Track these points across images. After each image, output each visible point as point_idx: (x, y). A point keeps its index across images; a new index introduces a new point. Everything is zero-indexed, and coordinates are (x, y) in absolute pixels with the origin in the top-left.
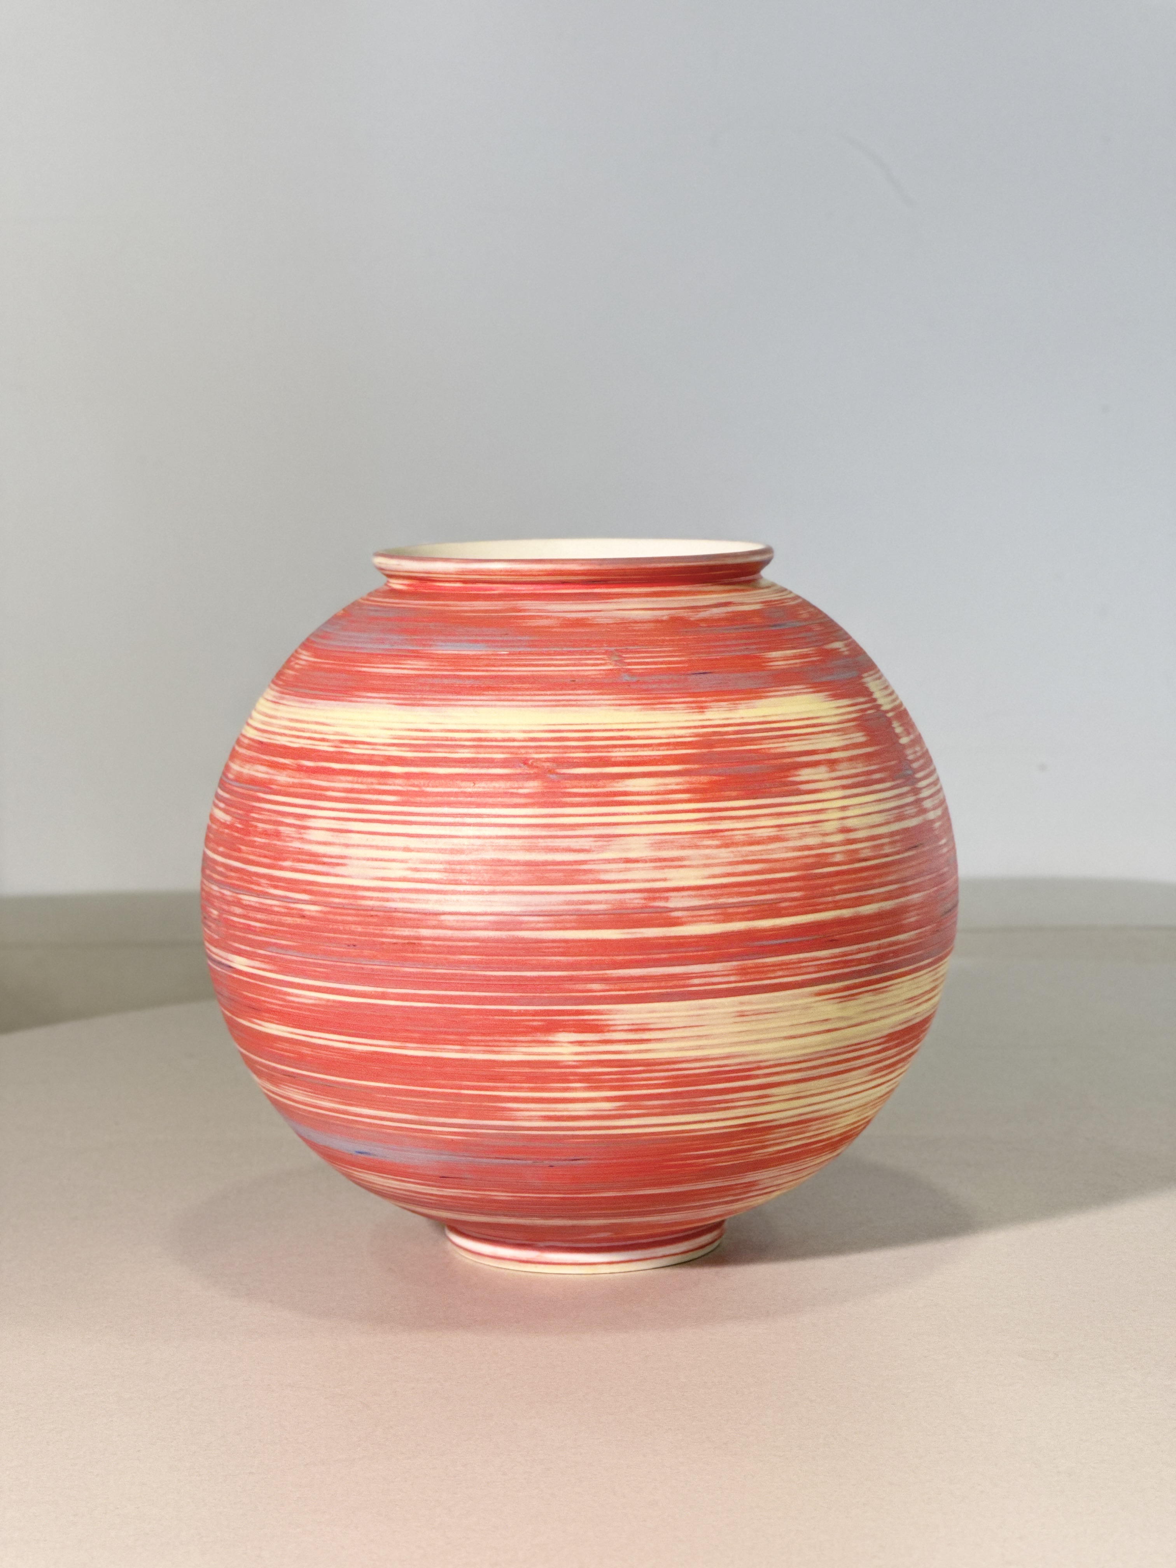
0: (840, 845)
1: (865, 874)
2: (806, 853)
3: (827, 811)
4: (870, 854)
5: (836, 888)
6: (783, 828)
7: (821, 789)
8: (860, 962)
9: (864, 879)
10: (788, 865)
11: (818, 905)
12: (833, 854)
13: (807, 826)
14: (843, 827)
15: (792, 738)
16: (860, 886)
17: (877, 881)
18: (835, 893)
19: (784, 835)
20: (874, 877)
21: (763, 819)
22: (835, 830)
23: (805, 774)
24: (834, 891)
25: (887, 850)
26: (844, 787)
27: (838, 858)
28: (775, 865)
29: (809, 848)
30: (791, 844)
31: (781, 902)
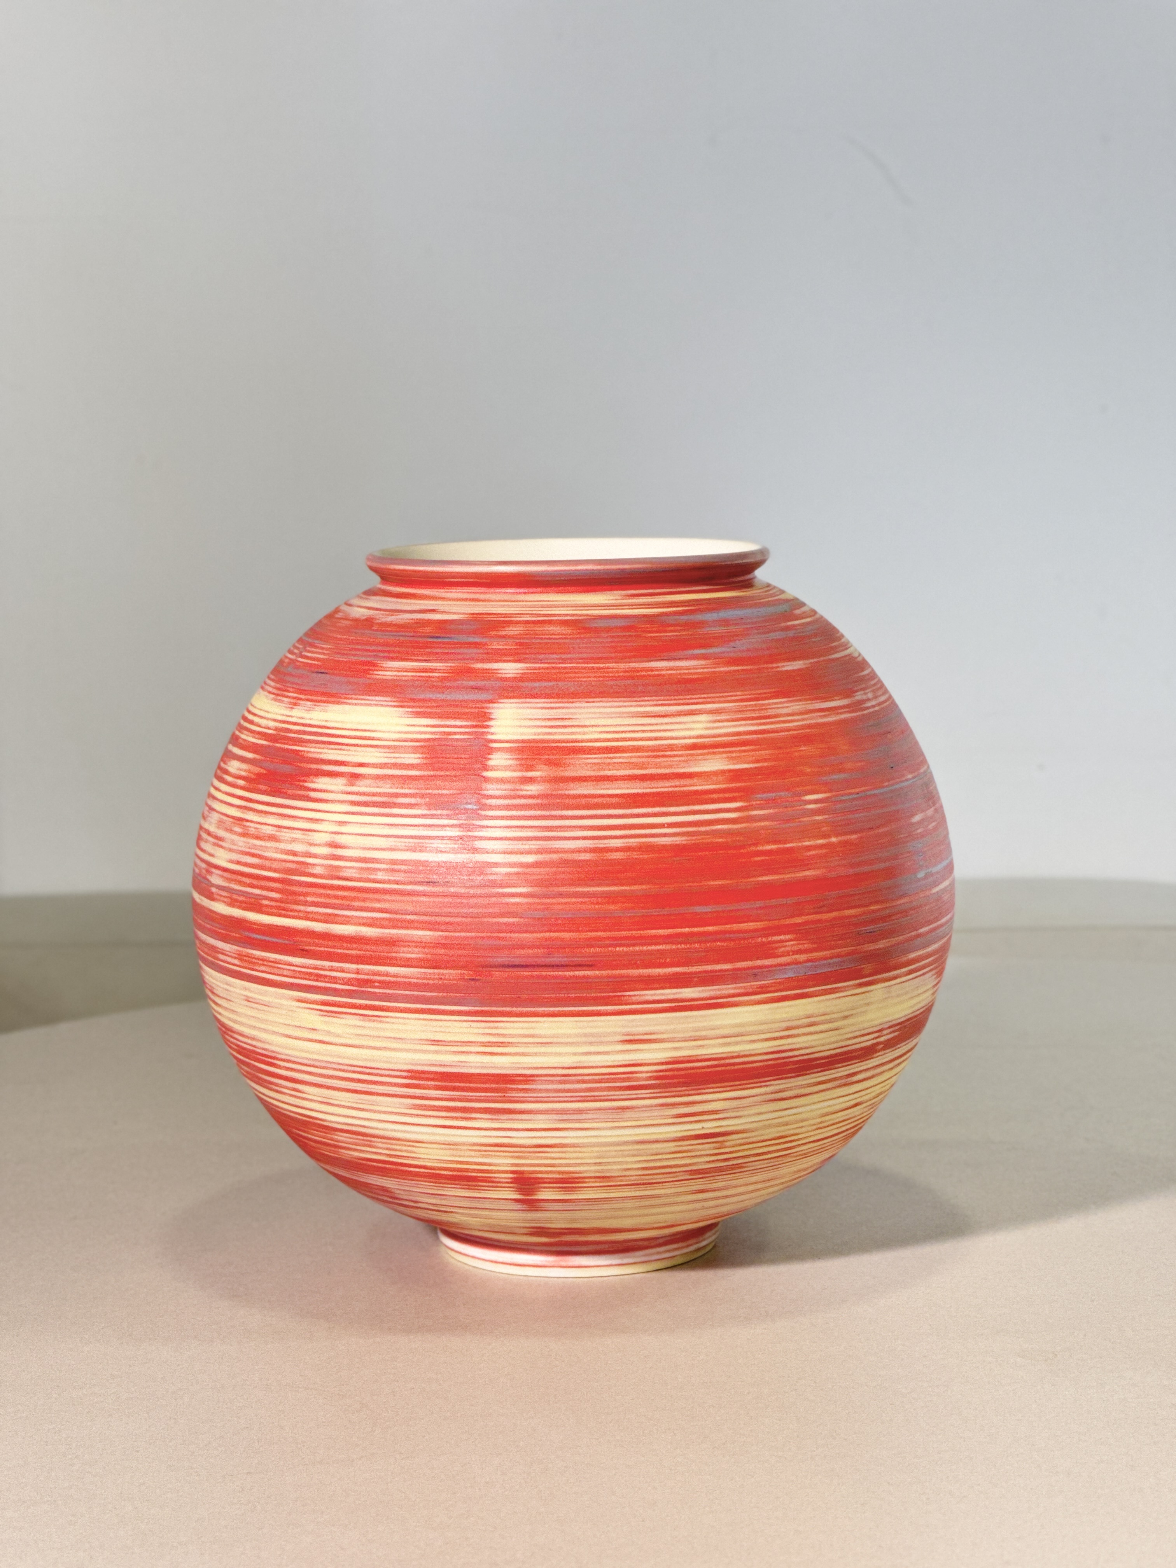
0: (323, 858)
1: (341, 893)
2: (291, 858)
3: (323, 822)
4: (354, 875)
5: (309, 899)
6: (283, 830)
7: (328, 800)
8: (334, 980)
9: (343, 898)
10: (275, 865)
11: (291, 911)
12: (314, 865)
13: (299, 832)
14: (333, 842)
15: (333, 746)
16: (335, 904)
17: (356, 904)
18: (306, 903)
19: (280, 836)
20: (354, 899)
21: (271, 817)
22: (324, 842)
23: (322, 783)
24: (307, 901)
25: (380, 876)
26: (353, 803)
27: (318, 870)
28: (265, 862)
29: (294, 854)
30: (282, 846)
31: (263, 899)
